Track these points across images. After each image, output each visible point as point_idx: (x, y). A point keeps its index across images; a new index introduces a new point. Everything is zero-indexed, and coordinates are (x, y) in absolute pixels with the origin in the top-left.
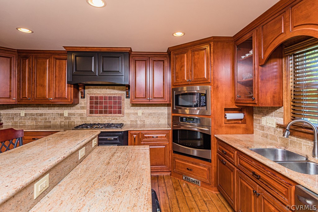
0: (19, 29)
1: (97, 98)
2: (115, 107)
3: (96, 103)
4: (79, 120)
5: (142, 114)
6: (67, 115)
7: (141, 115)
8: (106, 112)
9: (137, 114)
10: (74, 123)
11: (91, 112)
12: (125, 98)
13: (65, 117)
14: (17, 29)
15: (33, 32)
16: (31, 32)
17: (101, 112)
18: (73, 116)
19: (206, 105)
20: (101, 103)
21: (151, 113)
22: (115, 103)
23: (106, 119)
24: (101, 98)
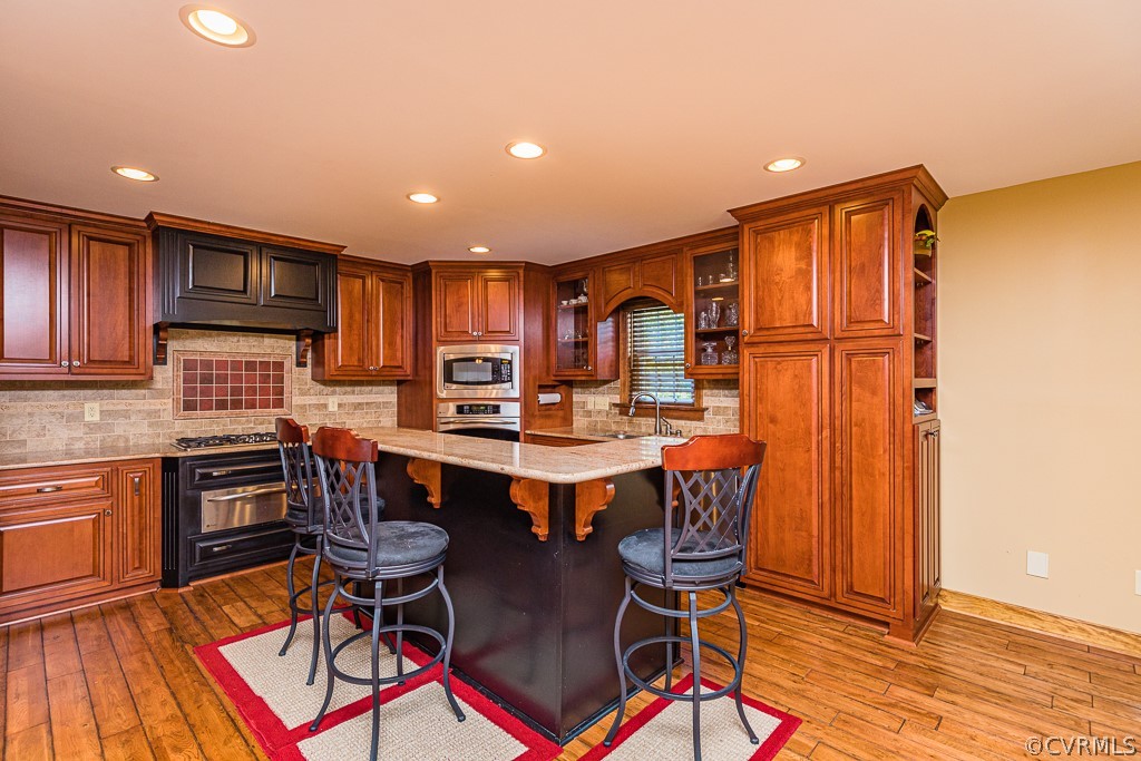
0: (119, 171)
1: (207, 364)
2: (264, 391)
3: (207, 379)
4: (146, 430)
5: (340, 405)
6: (97, 418)
7: (336, 409)
8: (237, 405)
9: (325, 406)
10: (127, 440)
11: (189, 406)
12: (294, 366)
13: (87, 425)
14: (114, 170)
15: (157, 179)
16: (153, 178)
17: (222, 405)
18: (122, 421)
19: (511, 381)
20: (222, 379)
21: (359, 404)
22: (265, 379)
23: (239, 423)
24: (222, 365)
